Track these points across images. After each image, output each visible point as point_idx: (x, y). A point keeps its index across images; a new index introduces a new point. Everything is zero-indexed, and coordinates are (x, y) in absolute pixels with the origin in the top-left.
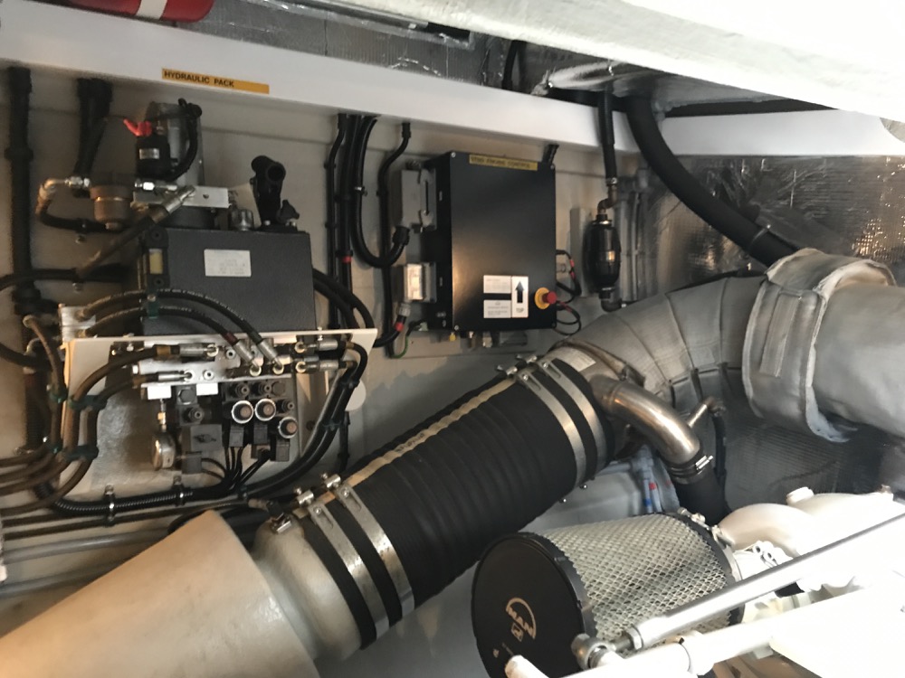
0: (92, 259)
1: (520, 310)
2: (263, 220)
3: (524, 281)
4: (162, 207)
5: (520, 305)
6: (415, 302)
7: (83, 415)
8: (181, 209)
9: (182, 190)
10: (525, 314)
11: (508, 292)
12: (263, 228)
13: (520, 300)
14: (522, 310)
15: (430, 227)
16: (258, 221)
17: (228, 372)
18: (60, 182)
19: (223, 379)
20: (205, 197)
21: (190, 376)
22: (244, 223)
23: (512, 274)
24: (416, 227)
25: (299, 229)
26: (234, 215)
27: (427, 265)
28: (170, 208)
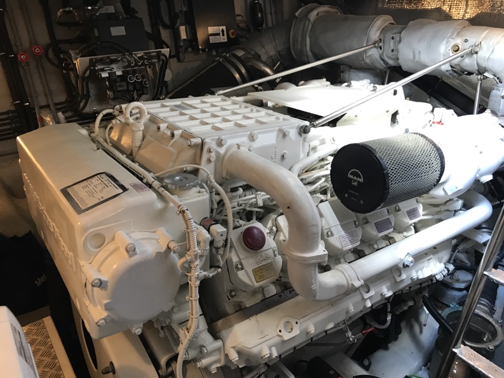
0: (77, 34)
1: (223, 39)
2: (126, 16)
3: (224, 28)
4: (95, 14)
5: (223, 37)
6: (184, 40)
7: (84, 84)
8: (101, 14)
9: (99, 8)
10: (226, 40)
11: (219, 32)
12: (127, 18)
13: (223, 35)
14: (224, 39)
15: (186, 11)
16: (125, 16)
17: (124, 67)
18: (64, 9)
19: (123, 70)
20: (107, 9)
21: (113, 69)
22: (121, 17)
23: (219, 26)
24: (181, 11)
25: (139, 17)
26: (117, 15)
27: (187, 26)
28: (97, 14)
